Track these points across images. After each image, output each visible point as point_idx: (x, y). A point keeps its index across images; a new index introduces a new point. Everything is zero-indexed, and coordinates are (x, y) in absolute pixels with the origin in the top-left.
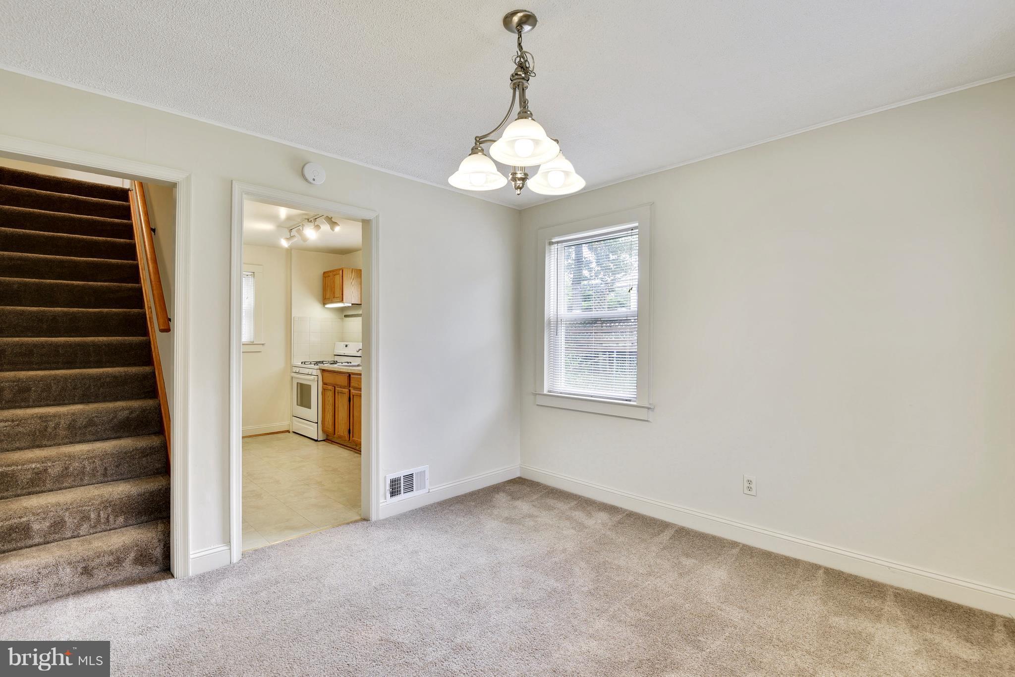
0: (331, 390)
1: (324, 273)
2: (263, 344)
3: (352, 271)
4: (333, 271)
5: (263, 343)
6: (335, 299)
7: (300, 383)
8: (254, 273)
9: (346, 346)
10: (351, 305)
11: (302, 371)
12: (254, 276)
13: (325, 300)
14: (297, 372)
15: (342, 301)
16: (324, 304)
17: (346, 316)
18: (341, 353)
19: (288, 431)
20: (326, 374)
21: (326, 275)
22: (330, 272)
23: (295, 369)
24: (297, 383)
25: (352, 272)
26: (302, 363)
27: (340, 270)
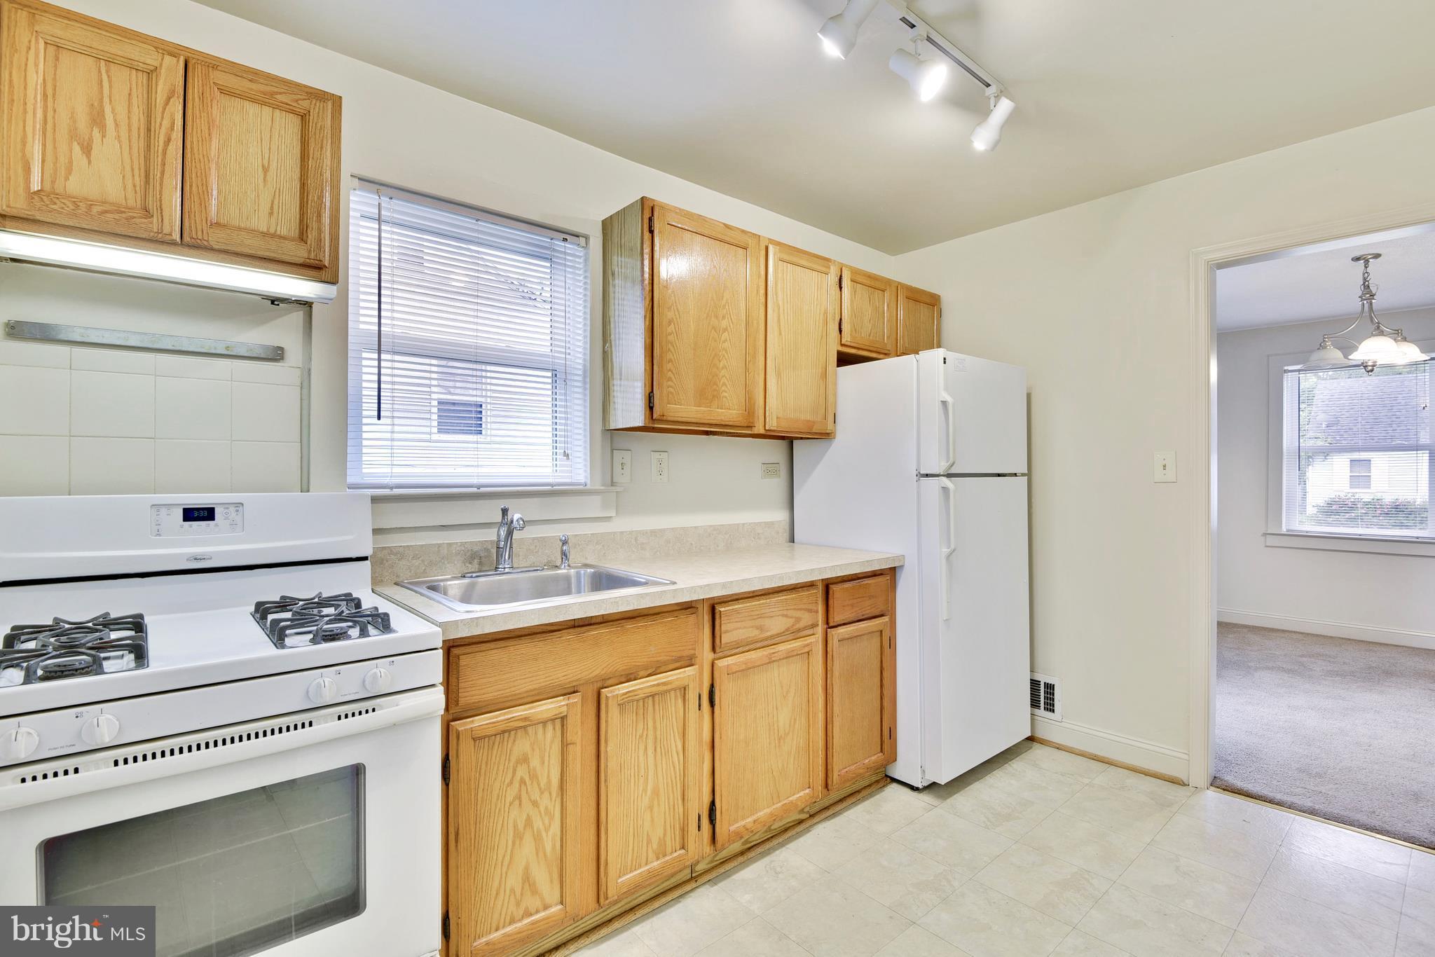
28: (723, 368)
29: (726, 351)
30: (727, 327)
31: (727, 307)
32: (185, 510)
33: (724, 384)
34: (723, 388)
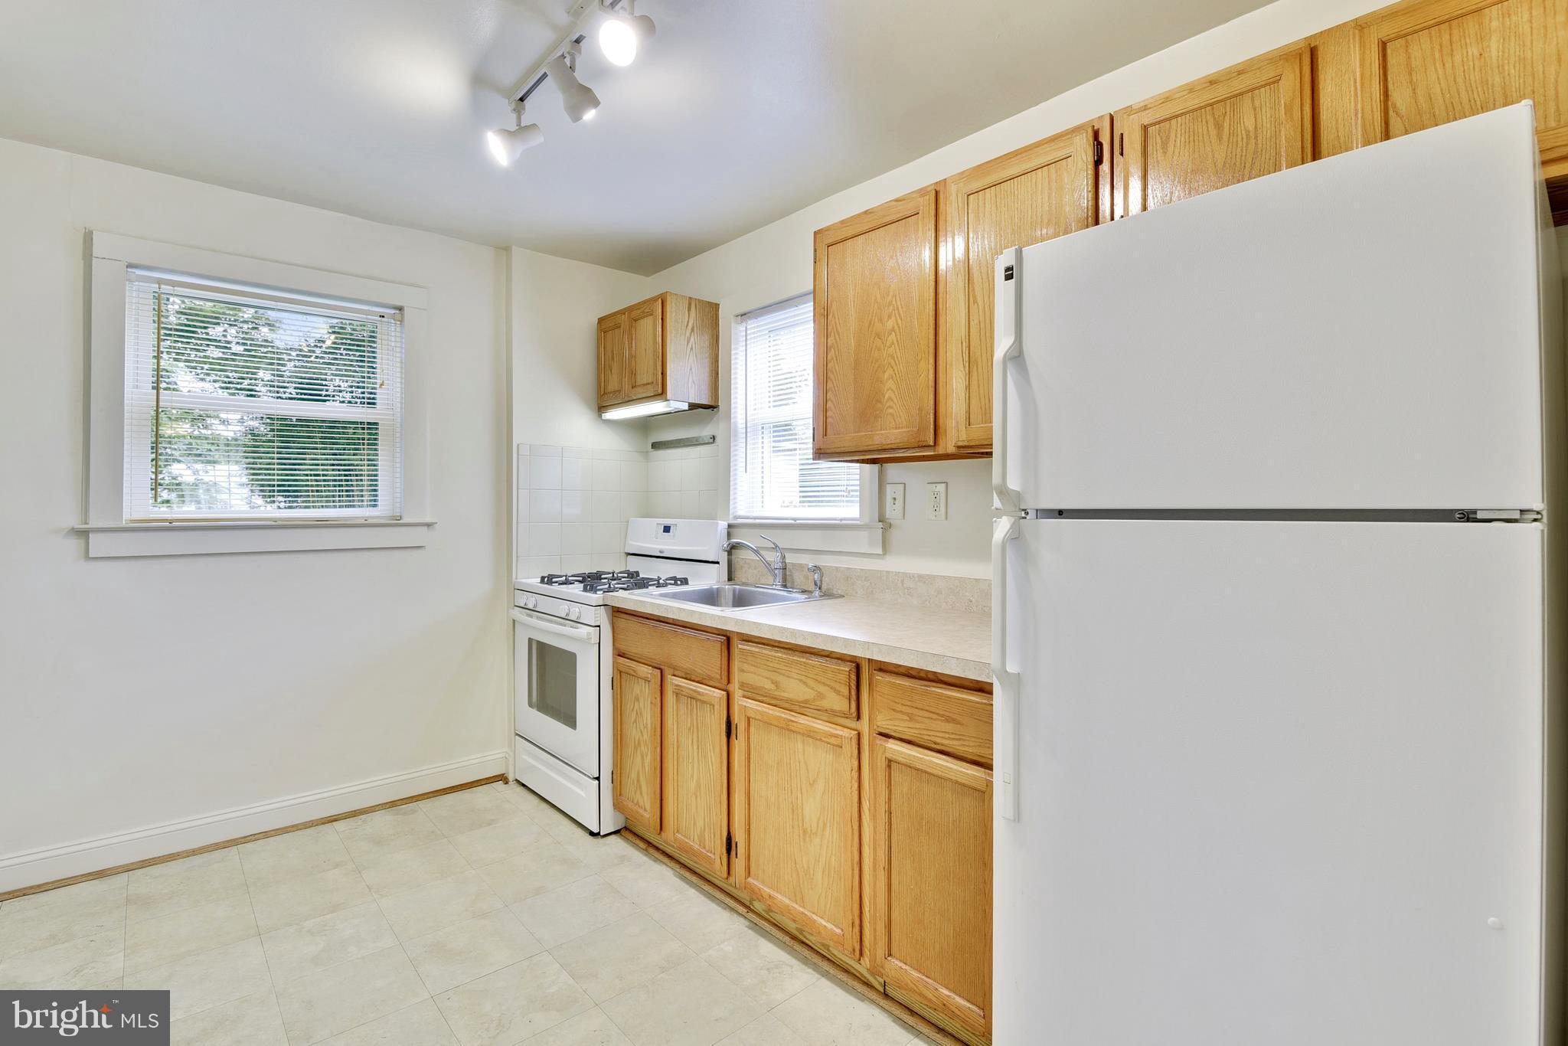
0: (646, 680)
1: (601, 320)
2: (429, 525)
3: (690, 304)
4: (630, 309)
5: (428, 520)
6: (639, 390)
7: (539, 642)
8: (401, 309)
9: (667, 529)
10: (685, 406)
11: (545, 604)
12: (401, 321)
13: (603, 400)
14: (531, 607)
15: (661, 394)
16: (601, 408)
17: (656, 446)
18: (653, 548)
19: (503, 778)
20: (623, 622)
21: (607, 326)
22: (622, 312)
23: (522, 599)
24: (530, 640)
25: (689, 309)
26: (543, 578)
27: (654, 300)
28: (888, 379)
29: (893, 358)
30: (893, 327)
31: (894, 302)
32: (665, 527)
33: (890, 399)
34: (888, 404)
